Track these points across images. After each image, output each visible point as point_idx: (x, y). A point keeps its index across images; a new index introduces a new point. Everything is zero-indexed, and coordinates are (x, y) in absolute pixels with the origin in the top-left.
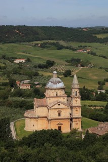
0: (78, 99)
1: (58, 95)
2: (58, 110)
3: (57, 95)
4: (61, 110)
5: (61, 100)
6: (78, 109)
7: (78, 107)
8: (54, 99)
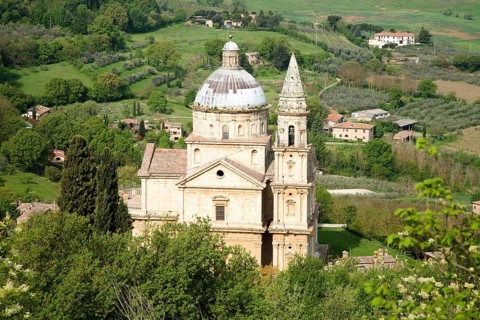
0: (296, 158)
1: (232, 136)
2: (215, 193)
3: (225, 136)
4: (226, 195)
5: (243, 156)
6: (296, 198)
7: (296, 187)
8: (212, 148)
